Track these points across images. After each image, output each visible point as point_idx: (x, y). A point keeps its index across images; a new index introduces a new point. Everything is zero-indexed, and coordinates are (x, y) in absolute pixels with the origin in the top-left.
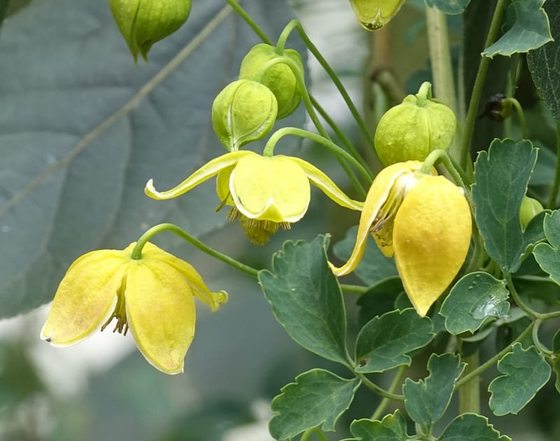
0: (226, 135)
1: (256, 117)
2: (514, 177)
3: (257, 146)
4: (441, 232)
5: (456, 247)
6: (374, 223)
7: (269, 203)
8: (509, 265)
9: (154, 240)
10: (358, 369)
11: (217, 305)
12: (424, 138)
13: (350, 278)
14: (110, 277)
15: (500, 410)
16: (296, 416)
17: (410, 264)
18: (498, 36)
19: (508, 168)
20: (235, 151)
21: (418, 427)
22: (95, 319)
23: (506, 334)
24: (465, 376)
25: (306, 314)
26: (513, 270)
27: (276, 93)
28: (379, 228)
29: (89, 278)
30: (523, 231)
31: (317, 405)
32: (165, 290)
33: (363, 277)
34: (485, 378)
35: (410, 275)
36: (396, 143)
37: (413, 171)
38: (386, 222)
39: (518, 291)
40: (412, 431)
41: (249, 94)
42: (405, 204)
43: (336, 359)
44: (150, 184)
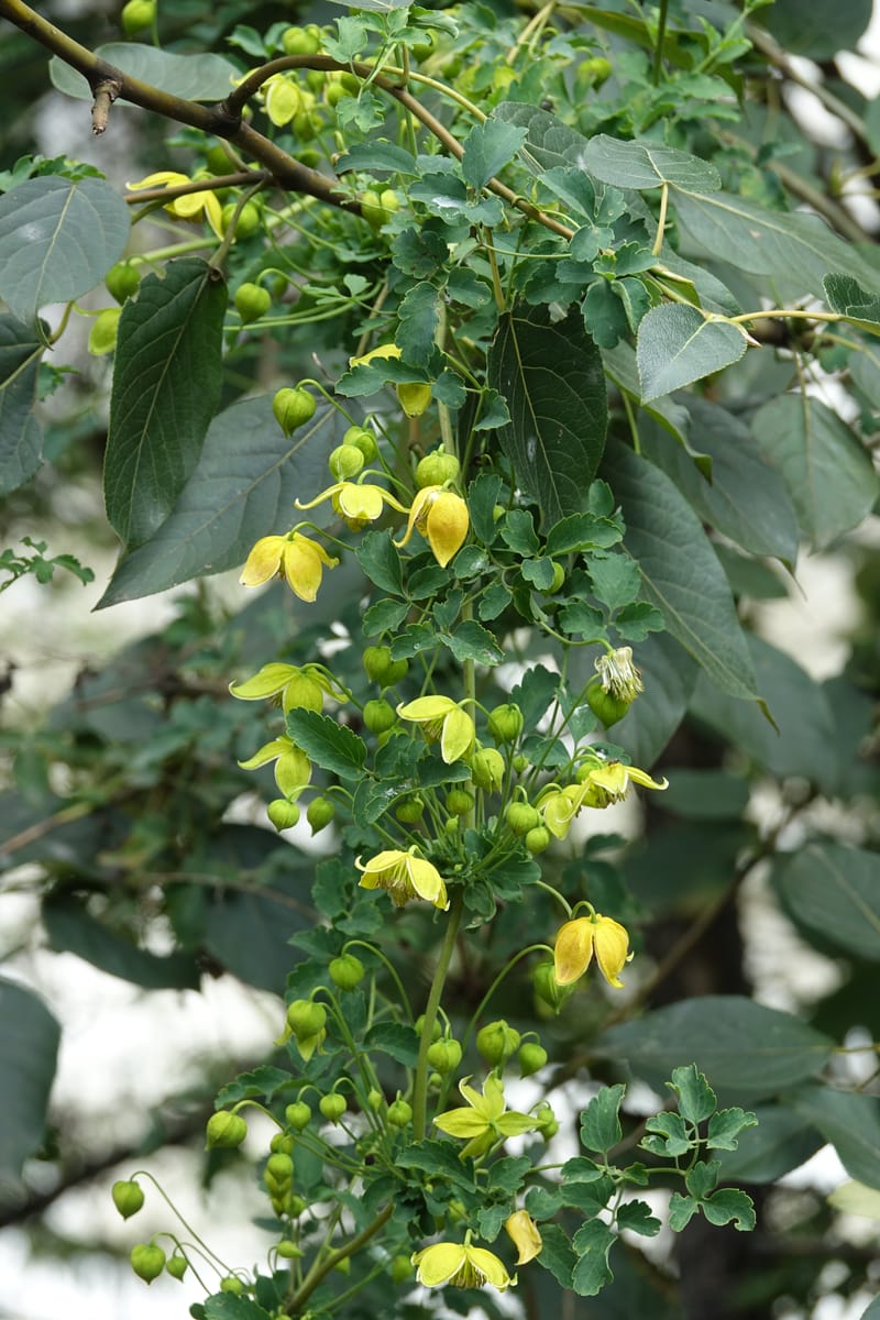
0: (337, 474)
1: (353, 465)
2: (489, 494)
3: (353, 480)
4: (453, 522)
5: (461, 530)
6: (417, 519)
7: (360, 510)
8: (488, 540)
9: (299, 531)
10: (409, 598)
11: (333, 566)
12: (442, 473)
13: (402, 551)
14: (276, 550)
15: (485, 618)
16: (378, 623)
17: (437, 540)
18: (478, 423)
19: (487, 489)
20: (342, 483)
21: (442, 629)
22: (269, 573)
23: (486, 579)
24: (465, 602)
25: (380, 570)
26: (491, 543)
27: (363, 452)
28: (420, 521)
29: (265, 551)
30: (495, 523)
31: (388, 617)
32: (306, 557)
33: (409, 552)
34: (476, 602)
35: (436, 546)
36: (428, 476)
37: (437, 490)
38: (423, 518)
39: (495, 556)
40: (438, 631)
41: (349, 453)
42: (433, 508)
43: (398, 593)
44: (297, 501)
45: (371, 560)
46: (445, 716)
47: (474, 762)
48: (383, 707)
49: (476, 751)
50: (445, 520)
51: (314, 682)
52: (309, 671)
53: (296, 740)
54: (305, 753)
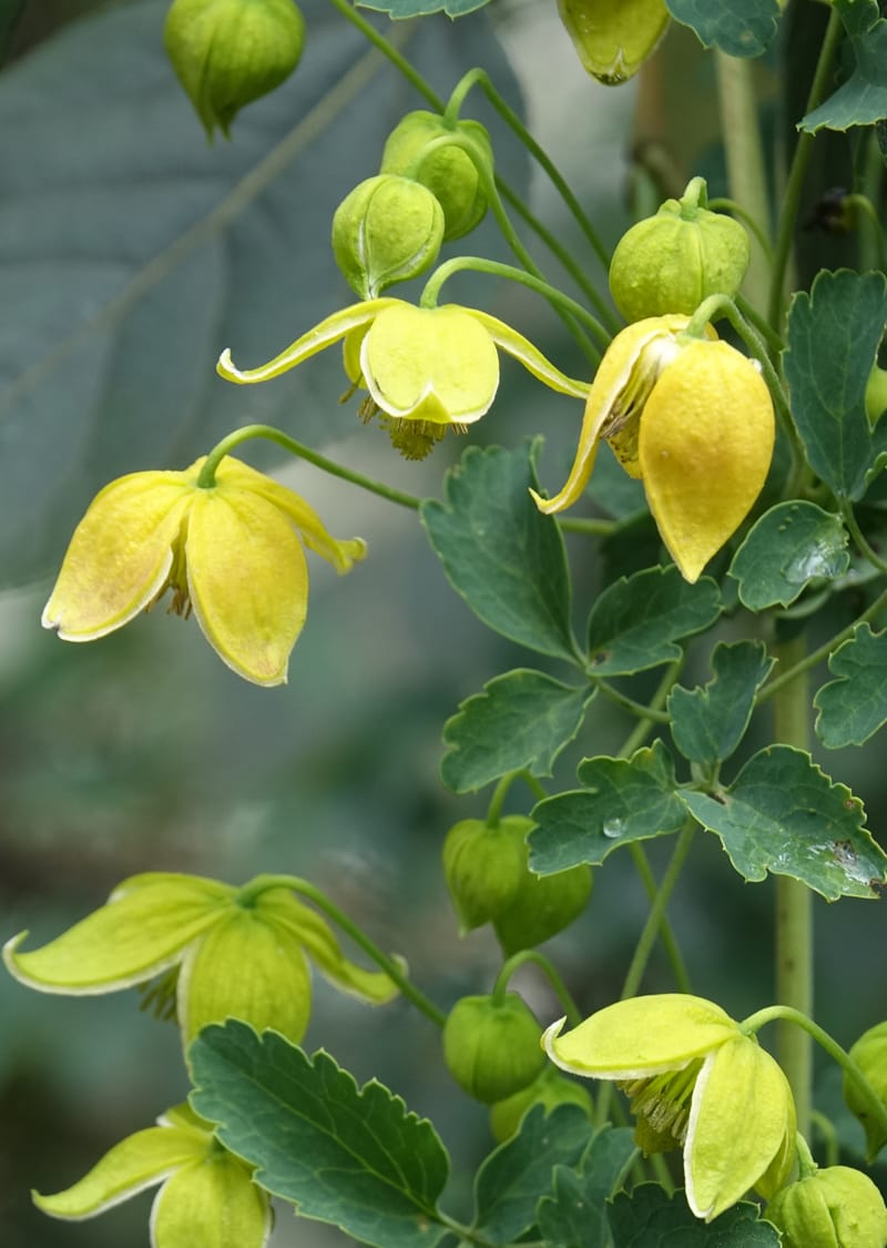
0: (357, 271)
1: (408, 241)
2: (854, 337)
3: (406, 289)
4: (722, 438)
5: (748, 463)
6: (606, 423)
7: (426, 390)
9: (235, 451)
10: (591, 668)
11: (347, 563)
12: (692, 275)
14: (160, 518)
15: (834, 740)
16: (486, 750)
17: (669, 492)
18: (828, 92)
19: (845, 320)
20: (372, 299)
21: (696, 770)
22: (135, 591)
24: (772, 680)
25: (502, 574)
26: (855, 496)
27: (442, 196)
28: (616, 431)
29: (125, 521)
30: (872, 430)
31: (523, 731)
32: (254, 542)
35: (669, 512)
36: (646, 284)
37: (674, 331)
38: (627, 422)
40: (684, 775)
41: (394, 202)
42: (658, 390)
43: (555, 651)
44: (225, 357)
45: (471, 543)
46: (697, 1064)
47: (789, 1212)
48: (505, 1019)
49: (802, 1174)
50: (697, 431)
51: (283, 936)
52: (269, 898)
53: (220, 1126)
54: (248, 1170)
